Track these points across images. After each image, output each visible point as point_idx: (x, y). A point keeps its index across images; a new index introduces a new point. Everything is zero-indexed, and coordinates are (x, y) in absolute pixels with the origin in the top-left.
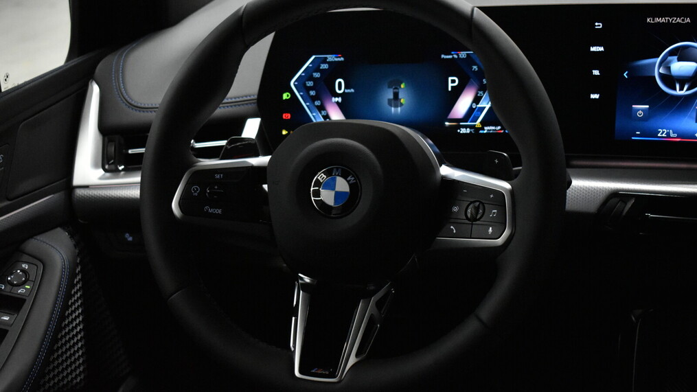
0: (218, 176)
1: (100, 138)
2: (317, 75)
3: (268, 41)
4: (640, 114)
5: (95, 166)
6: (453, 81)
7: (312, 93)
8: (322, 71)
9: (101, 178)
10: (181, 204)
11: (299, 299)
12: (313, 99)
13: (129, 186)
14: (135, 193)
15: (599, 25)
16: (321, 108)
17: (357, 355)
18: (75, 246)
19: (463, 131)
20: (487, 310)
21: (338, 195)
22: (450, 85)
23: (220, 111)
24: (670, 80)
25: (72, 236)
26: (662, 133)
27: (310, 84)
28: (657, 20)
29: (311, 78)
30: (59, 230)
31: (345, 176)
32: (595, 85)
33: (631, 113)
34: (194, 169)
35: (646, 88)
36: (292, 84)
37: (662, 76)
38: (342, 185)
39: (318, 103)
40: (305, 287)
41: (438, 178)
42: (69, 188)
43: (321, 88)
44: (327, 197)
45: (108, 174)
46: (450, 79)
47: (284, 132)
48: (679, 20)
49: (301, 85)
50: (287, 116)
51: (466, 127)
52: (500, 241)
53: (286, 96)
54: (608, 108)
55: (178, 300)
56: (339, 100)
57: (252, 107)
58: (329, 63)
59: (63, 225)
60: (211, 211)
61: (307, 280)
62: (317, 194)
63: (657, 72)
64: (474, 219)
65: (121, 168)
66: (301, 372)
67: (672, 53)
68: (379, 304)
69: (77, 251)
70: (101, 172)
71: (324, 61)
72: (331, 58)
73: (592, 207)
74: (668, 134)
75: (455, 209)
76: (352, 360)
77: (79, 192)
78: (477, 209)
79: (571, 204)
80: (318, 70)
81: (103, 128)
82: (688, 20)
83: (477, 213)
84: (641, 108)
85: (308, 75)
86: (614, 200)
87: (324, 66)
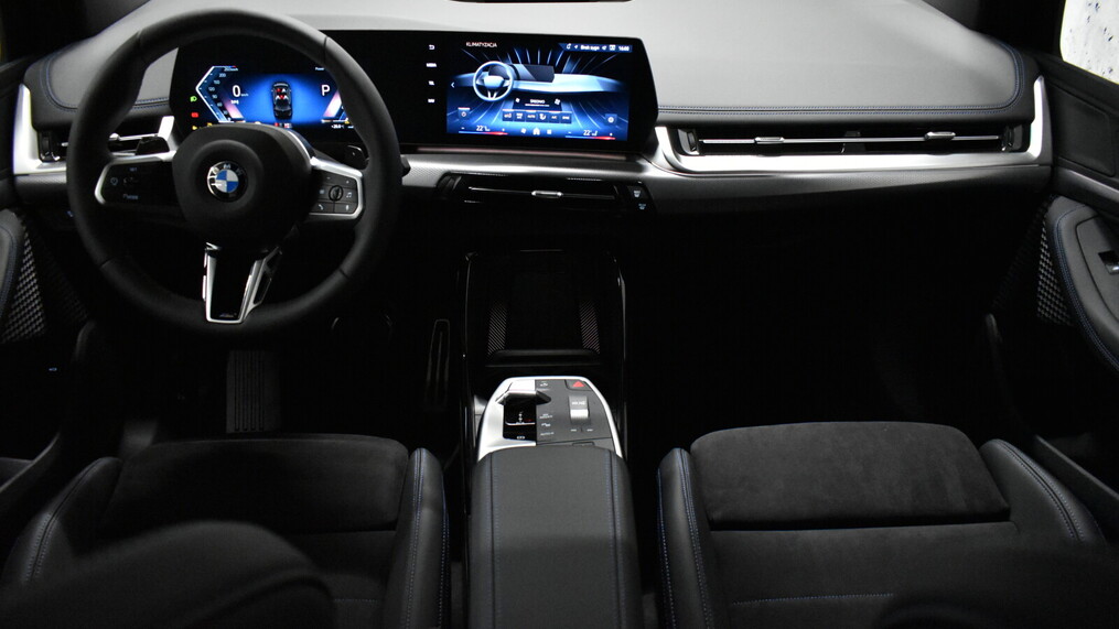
0: (132, 170)
1: (34, 133)
2: (217, 82)
3: (173, 54)
4: (464, 115)
5: (34, 157)
6: (326, 88)
7: (215, 97)
8: (221, 79)
9: (39, 168)
10: (103, 192)
11: (208, 261)
12: (216, 101)
13: (57, 173)
14: (63, 179)
15: (432, 47)
16: (223, 109)
17: (255, 302)
18: (23, 224)
19: (336, 126)
20: (349, 264)
21: (230, 184)
22: (324, 91)
23: (135, 111)
24: (483, 89)
25: (18, 215)
26: (480, 129)
27: (212, 89)
28: (474, 44)
29: (213, 85)
30: (6, 211)
31: (233, 169)
32: (431, 92)
33: (457, 115)
34: (111, 164)
35: (466, 94)
36: (197, 88)
37: (478, 87)
38: (232, 176)
39: (220, 105)
40: (212, 253)
41: (309, 168)
42: (11, 176)
43: (222, 93)
44: (221, 185)
45: (45, 164)
46: (323, 86)
47: (194, 128)
48: (489, 45)
49: (205, 89)
50: (195, 115)
51: (338, 124)
52: (355, 215)
53: (193, 99)
54: (441, 108)
55: (110, 269)
56: (237, 102)
57: (166, 107)
58: (227, 73)
59: (10, 207)
60: (129, 197)
61: (215, 247)
62: (212, 181)
63: (475, 83)
64: (336, 199)
65: (57, 158)
66: (212, 317)
67: (485, 69)
68: (269, 264)
69: (24, 228)
70: (39, 162)
71: (222, 71)
72: (227, 68)
73: (432, 183)
74: (484, 130)
75: (322, 192)
76: (251, 306)
77: (21, 180)
78: (337, 192)
79: (407, 180)
80: (217, 78)
81: (36, 125)
82: (495, 45)
83: (338, 194)
84: (464, 110)
85: (210, 82)
86: (447, 178)
87: (223, 75)
